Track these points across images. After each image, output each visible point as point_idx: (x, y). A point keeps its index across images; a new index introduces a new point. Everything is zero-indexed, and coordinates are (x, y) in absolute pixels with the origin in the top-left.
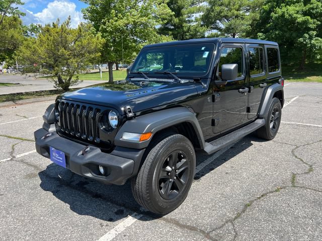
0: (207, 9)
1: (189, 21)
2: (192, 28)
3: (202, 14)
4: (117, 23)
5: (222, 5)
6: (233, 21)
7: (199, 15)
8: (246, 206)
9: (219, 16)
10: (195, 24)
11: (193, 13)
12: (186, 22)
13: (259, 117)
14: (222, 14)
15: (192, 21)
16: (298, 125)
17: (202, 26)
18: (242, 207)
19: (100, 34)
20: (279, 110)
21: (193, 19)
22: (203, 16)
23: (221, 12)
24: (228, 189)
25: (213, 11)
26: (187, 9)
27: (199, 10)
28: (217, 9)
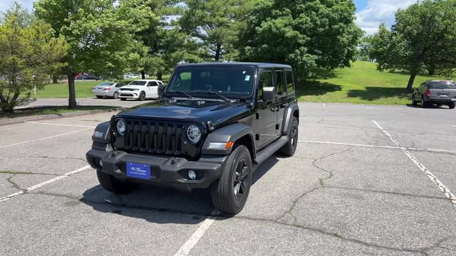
0: (187, 12)
1: (164, 25)
2: (168, 34)
3: (180, 17)
4: (88, 25)
5: (203, 8)
6: (219, 30)
7: (175, 18)
8: (294, 202)
9: (202, 22)
10: (171, 28)
11: (170, 14)
12: (159, 24)
13: (283, 134)
14: (205, 19)
15: (167, 24)
16: (309, 143)
17: (180, 31)
18: (292, 203)
19: (62, 38)
20: (296, 128)
21: (168, 21)
22: (181, 19)
23: (203, 17)
24: (275, 193)
25: (193, 15)
26: (160, 9)
27: (177, 13)
28: (199, 12)
